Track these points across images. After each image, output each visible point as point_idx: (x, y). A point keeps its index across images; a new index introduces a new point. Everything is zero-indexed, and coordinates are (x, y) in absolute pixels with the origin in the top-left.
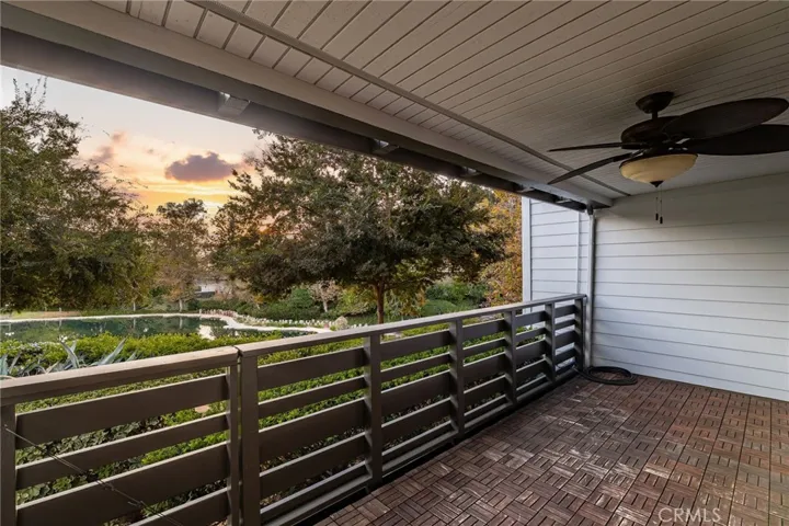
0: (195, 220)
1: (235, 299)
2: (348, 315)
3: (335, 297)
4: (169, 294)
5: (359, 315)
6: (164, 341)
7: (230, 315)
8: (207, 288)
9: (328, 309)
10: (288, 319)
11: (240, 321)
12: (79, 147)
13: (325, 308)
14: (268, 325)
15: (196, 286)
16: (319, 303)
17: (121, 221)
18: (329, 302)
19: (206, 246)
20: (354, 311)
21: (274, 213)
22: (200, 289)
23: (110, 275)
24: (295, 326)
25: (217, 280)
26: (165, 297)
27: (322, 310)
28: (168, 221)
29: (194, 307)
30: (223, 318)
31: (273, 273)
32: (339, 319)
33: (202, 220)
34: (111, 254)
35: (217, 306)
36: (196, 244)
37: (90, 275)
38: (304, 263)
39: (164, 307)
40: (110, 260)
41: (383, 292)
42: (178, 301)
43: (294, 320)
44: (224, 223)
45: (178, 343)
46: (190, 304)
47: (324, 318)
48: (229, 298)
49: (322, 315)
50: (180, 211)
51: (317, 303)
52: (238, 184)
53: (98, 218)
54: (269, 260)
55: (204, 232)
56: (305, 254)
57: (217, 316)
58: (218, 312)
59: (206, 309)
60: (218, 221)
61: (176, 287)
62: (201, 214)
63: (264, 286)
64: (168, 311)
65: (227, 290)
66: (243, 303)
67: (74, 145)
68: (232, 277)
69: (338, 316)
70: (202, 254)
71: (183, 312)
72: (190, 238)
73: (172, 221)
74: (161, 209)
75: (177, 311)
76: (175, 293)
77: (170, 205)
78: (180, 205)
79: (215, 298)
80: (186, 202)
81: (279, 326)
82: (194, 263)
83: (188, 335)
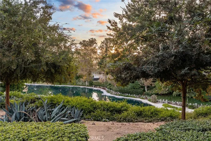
0: (92, 48)
1: (107, 82)
2: (157, 94)
3: (151, 85)
4: (83, 78)
5: (163, 95)
6: (80, 100)
7: (104, 89)
8: (96, 76)
9: (147, 90)
10: (129, 93)
11: (108, 92)
12: (52, 16)
13: (146, 90)
14: (120, 95)
15: (92, 76)
16: (143, 87)
17: (65, 47)
18: (148, 87)
19: (96, 58)
20: (160, 92)
21: (127, 41)
22: (93, 77)
23: (60, 71)
24: (131, 97)
25: (100, 73)
26: (81, 79)
27: (144, 91)
28: (83, 48)
29: (91, 84)
30: (102, 90)
31: (128, 73)
32: (153, 96)
33: (95, 47)
34: (61, 61)
35: (99, 85)
36: (93, 58)
37: (53, 70)
38: (145, 68)
39: (81, 83)
40: (61, 64)
41: (186, 87)
42: (85, 81)
43: (131, 94)
44: (103, 48)
45: (85, 101)
46: (90, 83)
47: (145, 94)
48: (105, 81)
49: (144, 93)
50: (87, 44)
51: (142, 87)
52: (111, 27)
53: (57, 45)
54: (126, 66)
55: (96, 52)
56: (145, 63)
57: (99, 89)
58: (100, 87)
59: (95, 86)
60: (101, 48)
61: (85, 76)
62: (95, 45)
63: (122, 79)
64: (82, 85)
65: (103, 78)
66: (110, 84)
67: (51, 16)
68: (107, 74)
69: (152, 94)
70: (95, 62)
71: (88, 86)
72: (90, 55)
73: (84, 48)
74: (81, 43)
75: (85, 86)
76: (85, 78)
77: (84, 41)
78: (87, 41)
79: (99, 81)
80: (89, 40)
81: (125, 96)
82: (92, 66)
83: (88, 98)
